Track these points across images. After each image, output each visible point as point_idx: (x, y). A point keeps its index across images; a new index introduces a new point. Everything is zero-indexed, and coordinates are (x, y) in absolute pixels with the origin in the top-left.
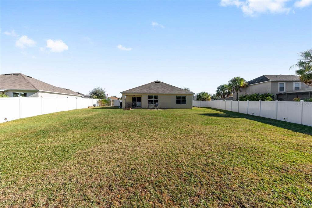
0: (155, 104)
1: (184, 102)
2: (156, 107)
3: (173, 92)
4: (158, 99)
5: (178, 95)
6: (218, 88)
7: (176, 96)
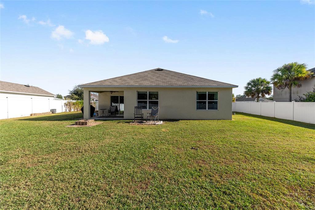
0: (150, 111)
1: (213, 105)
2: (153, 117)
3: (190, 84)
4: (157, 99)
5: (199, 91)
6: (249, 84)
7: (197, 92)
